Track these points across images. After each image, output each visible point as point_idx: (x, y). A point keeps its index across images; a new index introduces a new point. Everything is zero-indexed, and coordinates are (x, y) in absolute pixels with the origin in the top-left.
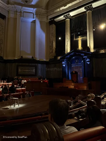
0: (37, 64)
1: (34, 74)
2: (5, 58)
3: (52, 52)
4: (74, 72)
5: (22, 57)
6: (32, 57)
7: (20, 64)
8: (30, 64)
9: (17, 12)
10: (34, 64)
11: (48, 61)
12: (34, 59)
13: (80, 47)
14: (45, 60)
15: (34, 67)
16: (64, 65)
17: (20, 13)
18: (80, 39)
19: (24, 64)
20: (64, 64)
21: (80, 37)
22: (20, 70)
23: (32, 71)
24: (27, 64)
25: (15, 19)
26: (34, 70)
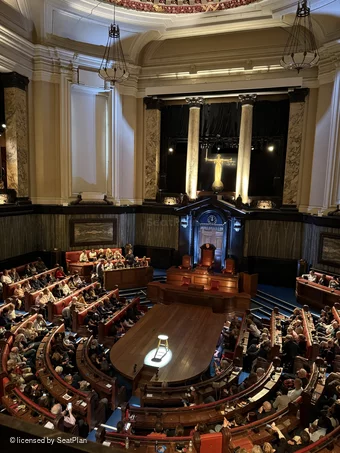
0: (117, 216)
1: (112, 239)
3: (152, 183)
4: (208, 246)
5: (80, 197)
6: (105, 197)
7: (78, 217)
8: (101, 216)
9: (59, 65)
10: (110, 216)
12: (110, 200)
13: (218, 181)
14: (132, 202)
15: (112, 224)
16: (185, 226)
17: (67, 72)
18: (219, 163)
19: (86, 216)
20: (185, 223)
21: (219, 155)
22: (77, 233)
23: (105, 232)
24: (93, 216)
25: (55, 87)
26: (112, 229)
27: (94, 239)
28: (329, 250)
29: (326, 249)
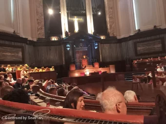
0: (24, 45)
1: (21, 60)
6: (14, 32)
8: (13, 43)
10: (19, 44)
11: (35, 40)
12: (18, 35)
15: (21, 49)
16: (68, 49)
19: (2, 42)
23: (17, 54)
24: (7, 43)
26: (21, 53)
28: (140, 48)
29: (139, 48)
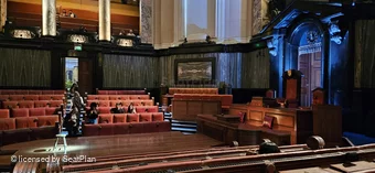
0: (216, 55)
1: (210, 79)
2: (156, 47)
3: (258, 15)
5: (186, 40)
6: (208, 37)
7: (181, 57)
8: (202, 56)
11: (248, 41)
12: (213, 40)
14: (239, 40)
15: (210, 63)
19: (189, 56)
20: (273, 49)
22: (180, 72)
23: (204, 71)
26: (210, 68)
27: (194, 78)
